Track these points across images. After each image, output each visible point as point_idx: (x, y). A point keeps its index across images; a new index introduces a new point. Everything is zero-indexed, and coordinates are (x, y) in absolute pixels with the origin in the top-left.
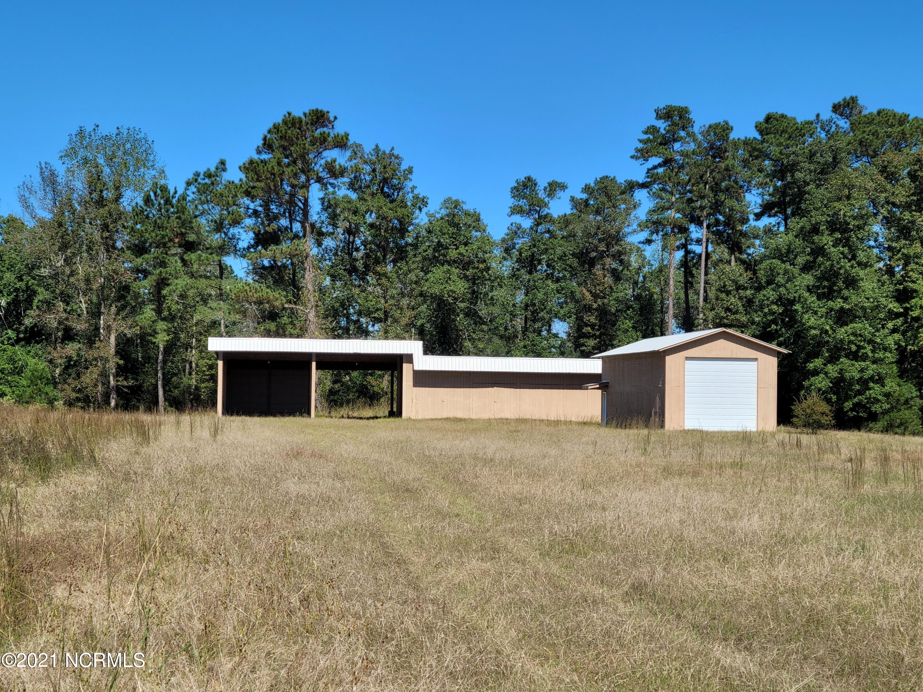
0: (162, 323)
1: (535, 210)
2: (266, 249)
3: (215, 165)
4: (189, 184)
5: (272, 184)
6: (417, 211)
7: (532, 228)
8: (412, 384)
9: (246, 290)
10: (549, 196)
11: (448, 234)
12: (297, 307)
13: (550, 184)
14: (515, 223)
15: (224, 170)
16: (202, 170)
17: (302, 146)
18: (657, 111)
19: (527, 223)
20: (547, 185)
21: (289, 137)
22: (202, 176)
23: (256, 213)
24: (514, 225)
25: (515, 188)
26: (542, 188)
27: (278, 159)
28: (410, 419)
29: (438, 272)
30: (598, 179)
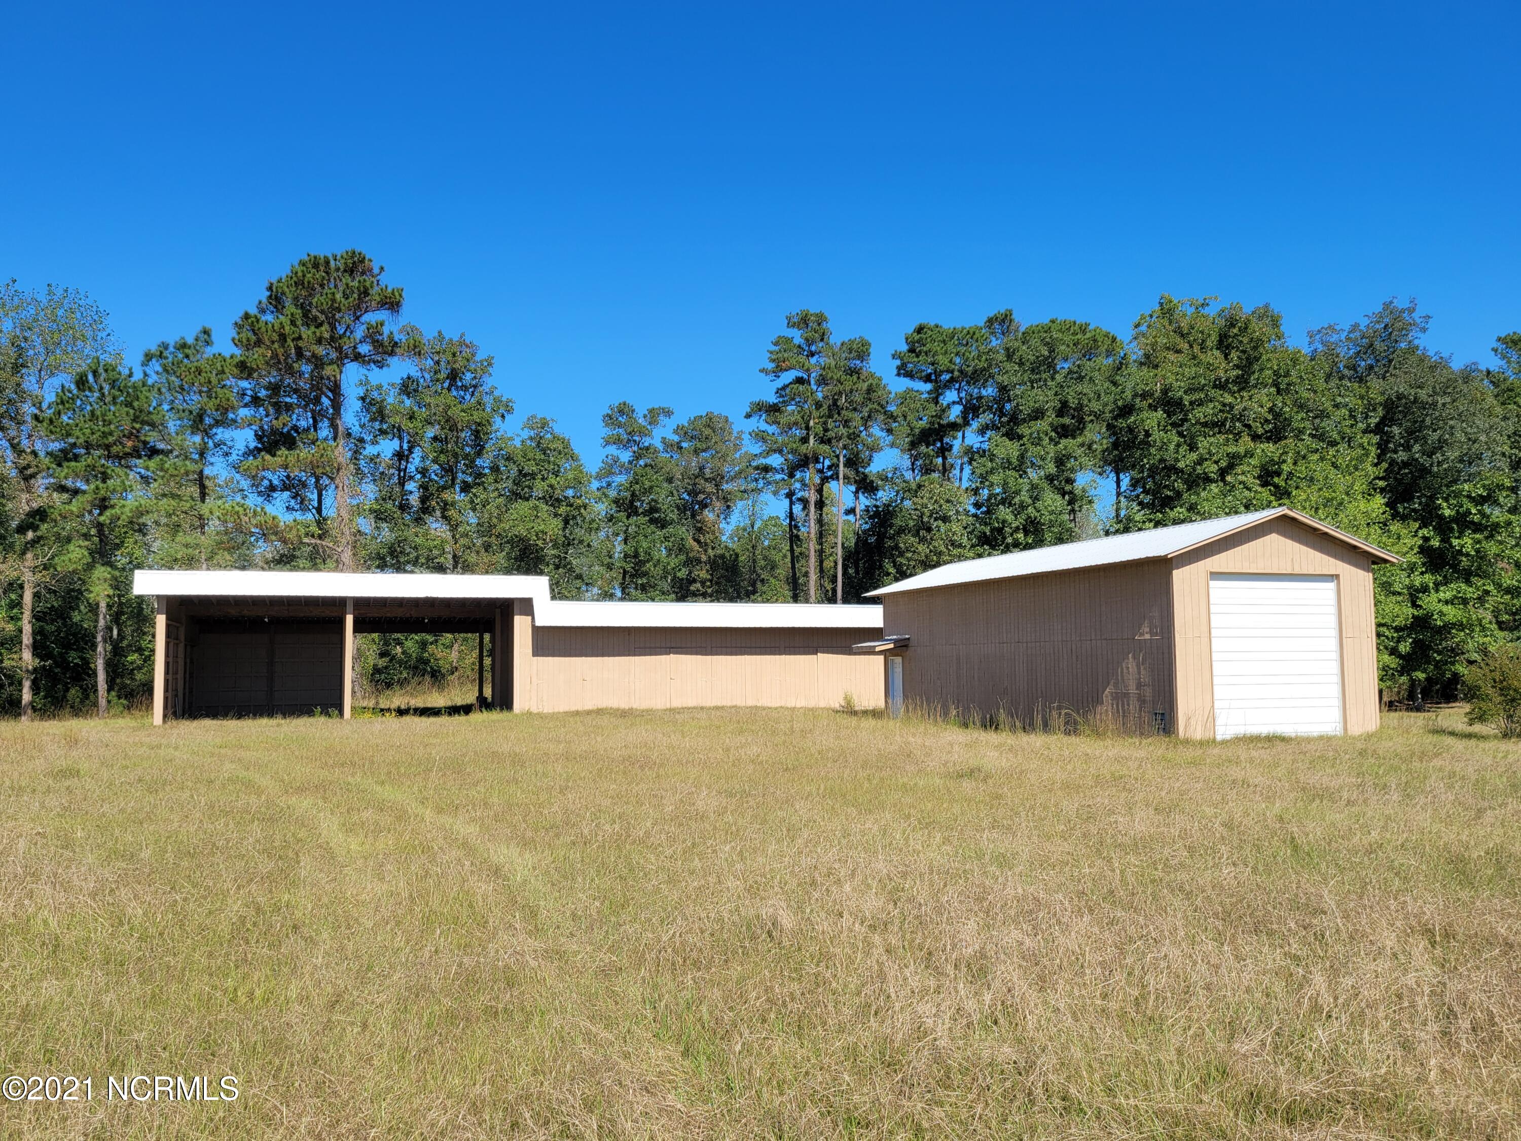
0: (103, 569)
1: (635, 441)
2: (274, 455)
3: (194, 335)
4: (149, 357)
5: (280, 351)
6: (498, 419)
7: (630, 462)
8: (530, 651)
9: (238, 513)
10: (650, 424)
11: (535, 460)
12: (324, 543)
13: (651, 411)
14: (612, 455)
15: (208, 343)
16: (172, 340)
17: (329, 296)
18: (789, 319)
19: (625, 456)
20: (647, 413)
21: (309, 282)
22: (171, 349)
23: (256, 401)
24: (610, 457)
25: (608, 415)
26: (641, 415)
27: (292, 314)
28: (529, 713)
29: (522, 508)
30: (692, 418)
